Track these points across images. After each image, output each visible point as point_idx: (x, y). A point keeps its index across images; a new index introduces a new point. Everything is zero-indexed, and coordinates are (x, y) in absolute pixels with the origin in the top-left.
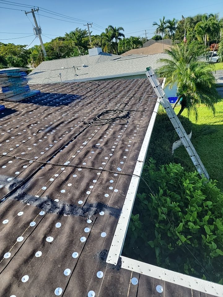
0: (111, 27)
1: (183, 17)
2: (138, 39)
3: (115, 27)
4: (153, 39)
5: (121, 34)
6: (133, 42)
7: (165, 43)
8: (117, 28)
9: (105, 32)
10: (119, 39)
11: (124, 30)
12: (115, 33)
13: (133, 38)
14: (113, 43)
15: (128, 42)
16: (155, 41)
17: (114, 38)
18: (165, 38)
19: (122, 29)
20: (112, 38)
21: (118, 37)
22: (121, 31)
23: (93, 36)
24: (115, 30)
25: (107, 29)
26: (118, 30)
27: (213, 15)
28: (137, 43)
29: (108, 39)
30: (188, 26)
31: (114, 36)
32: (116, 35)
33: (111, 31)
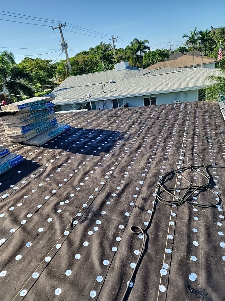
0: (137, 40)
1: (212, 28)
2: (164, 52)
3: (141, 40)
4: (177, 51)
5: (146, 47)
6: (159, 55)
8: (142, 41)
9: (130, 45)
10: (144, 52)
11: (149, 43)
12: (140, 46)
13: (159, 50)
14: (138, 56)
15: (154, 54)
16: (181, 53)
17: (139, 51)
18: (190, 50)
19: (147, 41)
20: (137, 51)
21: (143, 50)
22: (146, 44)
23: (117, 49)
24: (140, 44)
25: (132, 43)
26: (143, 43)
28: (164, 55)
29: (132, 52)
30: (219, 37)
31: (139, 49)
32: (141, 48)
33: (136, 45)
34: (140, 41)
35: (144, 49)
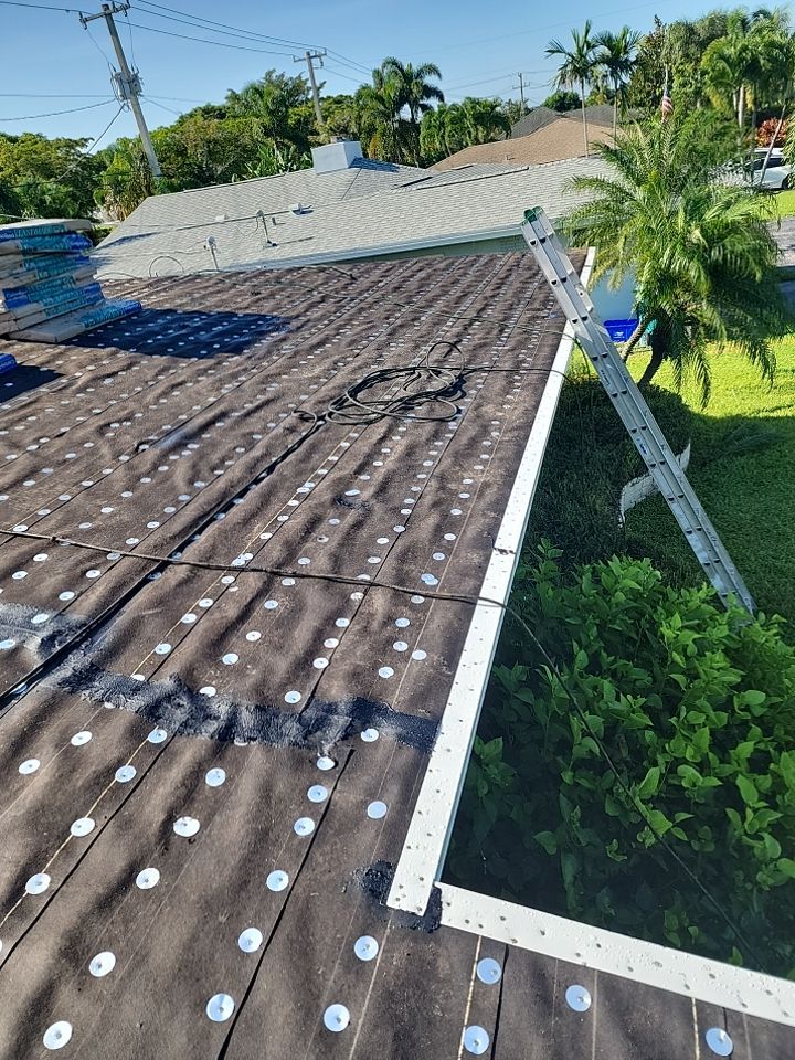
0: (394, 63)
1: (658, 22)
2: (493, 107)
3: (410, 66)
4: (546, 105)
5: (430, 92)
6: (475, 119)
7: (592, 120)
8: (415, 68)
9: (371, 83)
10: (425, 108)
11: (439, 75)
12: (409, 86)
13: (475, 102)
14: (402, 122)
15: (458, 120)
16: (555, 113)
17: (407, 106)
18: (593, 102)
19: (432, 70)
20: (398, 105)
21: (421, 102)
22: (430, 80)
23: (329, 98)
24: (407, 77)
25: (377, 74)
26: (419, 75)
27: (766, 14)
28: (491, 121)
29: (382, 108)
30: (678, 55)
31: (404, 98)
32: (411, 92)
33: (392, 81)
34: (405, 67)
35: (422, 99)
